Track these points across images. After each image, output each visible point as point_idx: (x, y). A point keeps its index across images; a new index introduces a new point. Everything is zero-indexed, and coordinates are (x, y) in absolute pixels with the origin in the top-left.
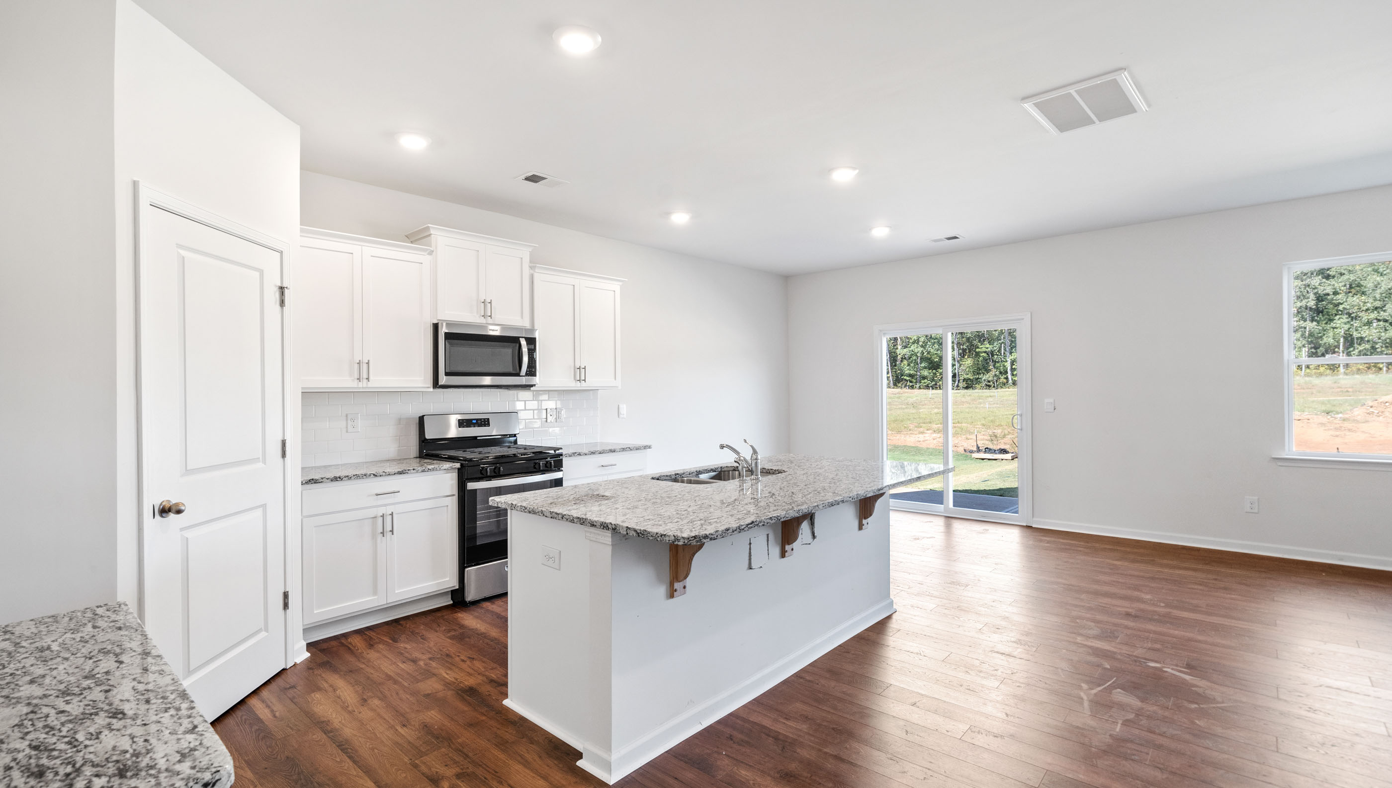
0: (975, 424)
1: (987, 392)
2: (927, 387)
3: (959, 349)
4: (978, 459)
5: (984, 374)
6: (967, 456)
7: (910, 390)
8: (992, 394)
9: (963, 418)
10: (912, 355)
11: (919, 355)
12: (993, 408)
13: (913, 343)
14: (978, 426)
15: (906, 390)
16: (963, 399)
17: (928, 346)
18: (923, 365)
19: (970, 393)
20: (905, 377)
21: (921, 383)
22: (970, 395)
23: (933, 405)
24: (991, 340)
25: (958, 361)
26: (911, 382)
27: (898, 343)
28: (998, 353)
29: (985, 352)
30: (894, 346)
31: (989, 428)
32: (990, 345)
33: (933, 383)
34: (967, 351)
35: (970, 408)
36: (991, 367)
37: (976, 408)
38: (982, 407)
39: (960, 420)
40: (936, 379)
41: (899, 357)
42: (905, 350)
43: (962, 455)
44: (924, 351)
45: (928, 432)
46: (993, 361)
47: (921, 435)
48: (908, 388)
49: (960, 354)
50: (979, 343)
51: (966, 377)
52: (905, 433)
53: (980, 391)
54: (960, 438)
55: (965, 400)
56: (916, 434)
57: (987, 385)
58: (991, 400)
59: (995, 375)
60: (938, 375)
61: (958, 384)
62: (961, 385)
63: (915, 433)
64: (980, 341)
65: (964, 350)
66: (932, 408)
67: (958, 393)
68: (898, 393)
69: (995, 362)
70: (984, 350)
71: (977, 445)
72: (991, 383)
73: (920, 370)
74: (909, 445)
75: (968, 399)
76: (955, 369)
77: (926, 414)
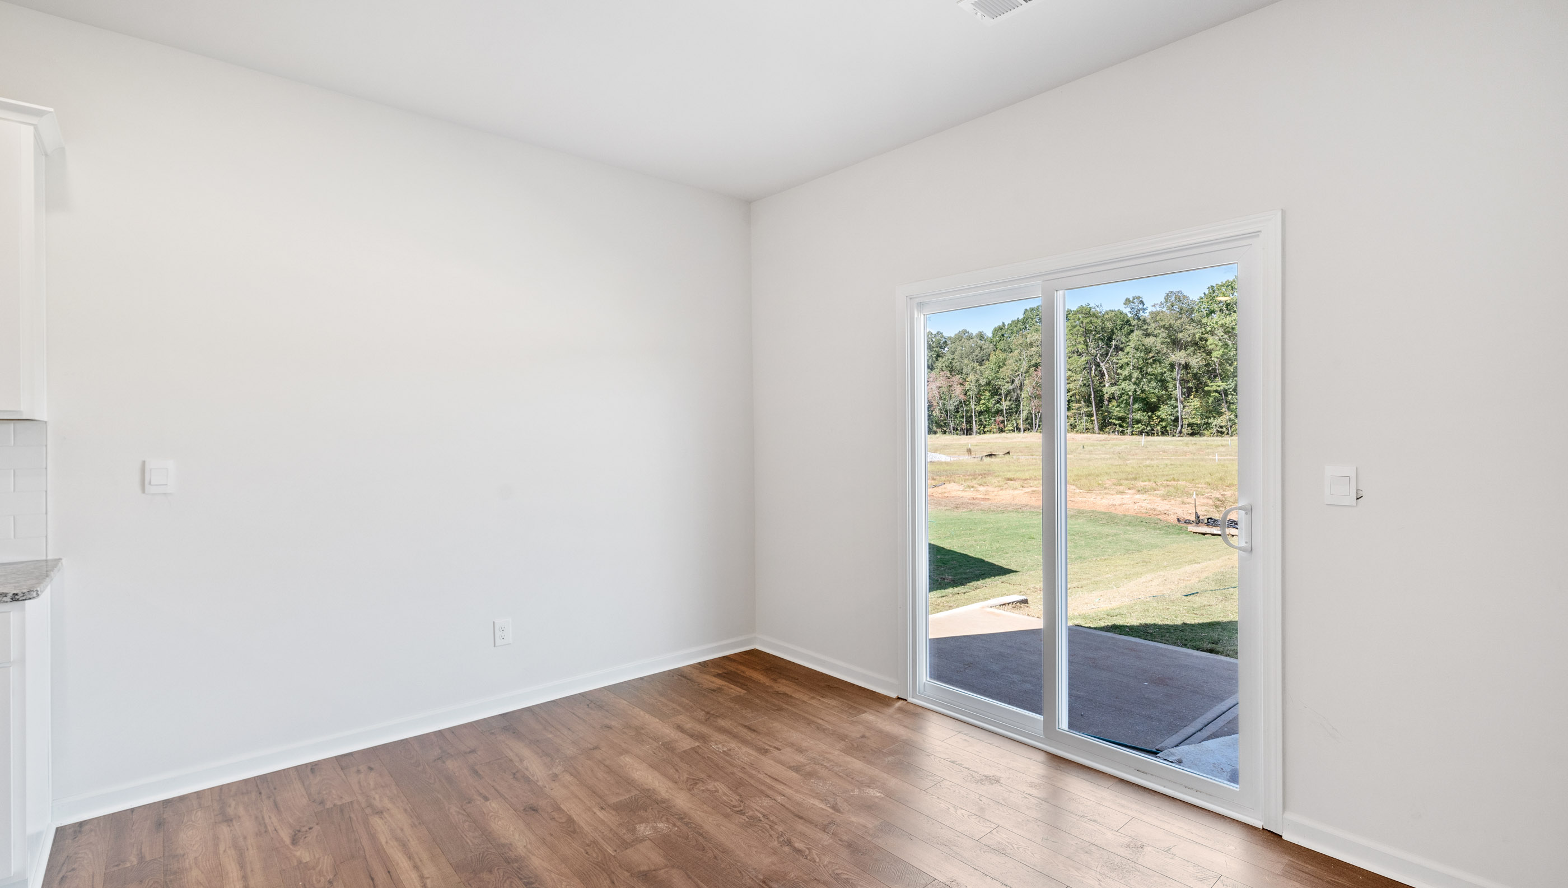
0: (1197, 481)
1: (1219, 440)
2: (1141, 433)
3: (1182, 388)
4: (1196, 533)
5: (1214, 417)
6: (1181, 529)
7: (1119, 436)
8: (1224, 443)
9: (1182, 473)
10: (1123, 394)
11: (1130, 393)
12: (1225, 460)
13: (1124, 380)
14: (1200, 486)
15: (1116, 436)
16: (1186, 449)
17: (1142, 383)
18: (1136, 406)
19: (1195, 441)
20: (1114, 421)
21: (1133, 427)
22: (1195, 444)
23: (1146, 455)
24: (1225, 377)
25: (1182, 402)
26: (1121, 426)
27: (1106, 380)
28: (1232, 392)
29: (1216, 391)
30: (1100, 383)
31: (1215, 488)
32: (1223, 382)
33: (1149, 428)
34: (1194, 390)
35: (1193, 459)
36: (1224, 410)
37: (1202, 460)
38: (1210, 459)
39: (1175, 476)
40: (1153, 423)
41: (1106, 397)
42: (1114, 388)
43: (1173, 526)
44: (1137, 390)
45: (1130, 491)
46: (1227, 402)
47: (1119, 496)
48: (1117, 433)
49: (1183, 393)
50: (1208, 381)
51: (1191, 421)
52: (1098, 492)
53: (1209, 438)
54: (1173, 502)
55: (1188, 450)
56: (1113, 495)
57: (1218, 431)
58: (1223, 450)
59: (1230, 420)
60: (1155, 418)
61: (1181, 430)
62: (1184, 431)
63: (1112, 492)
64: (1209, 378)
65: (1190, 389)
66: (1143, 459)
67: (1180, 441)
68: (1104, 440)
69: (1228, 402)
70: (1215, 388)
71: (1196, 513)
72: (1224, 429)
73: (1133, 412)
74: (1100, 510)
75: (1192, 448)
76: (1178, 411)
77: (1132, 467)
